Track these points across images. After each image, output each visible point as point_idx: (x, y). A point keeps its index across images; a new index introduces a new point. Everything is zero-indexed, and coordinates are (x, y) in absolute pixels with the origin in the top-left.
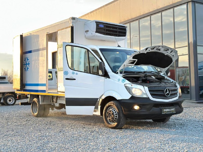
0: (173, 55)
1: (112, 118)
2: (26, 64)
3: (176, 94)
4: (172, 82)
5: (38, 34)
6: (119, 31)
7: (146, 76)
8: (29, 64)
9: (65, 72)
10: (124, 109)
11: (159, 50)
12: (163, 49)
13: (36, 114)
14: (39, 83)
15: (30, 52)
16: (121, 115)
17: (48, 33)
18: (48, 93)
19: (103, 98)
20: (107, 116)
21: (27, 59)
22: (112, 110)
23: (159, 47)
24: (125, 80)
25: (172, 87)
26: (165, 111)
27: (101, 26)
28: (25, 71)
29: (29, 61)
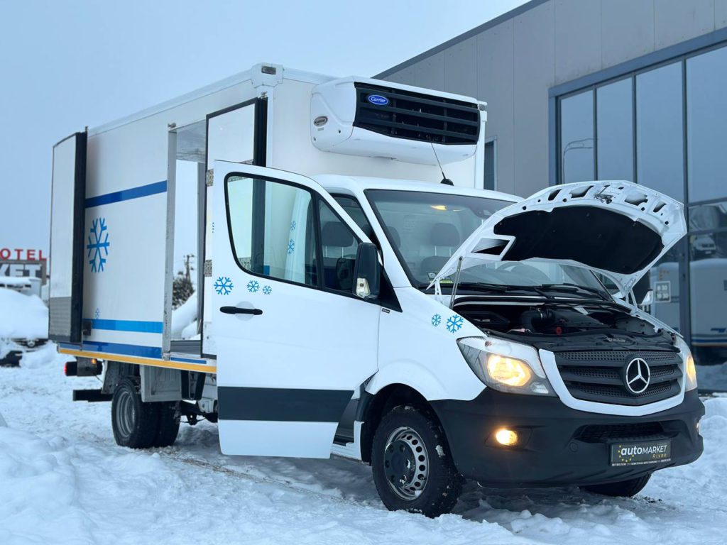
0: (667, 223)
2: (98, 245)
4: (659, 331)
6: (449, 123)
7: (549, 305)
8: (108, 244)
9: (220, 283)
11: (608, 199)
12: (624, 197)
18: (169, 359)
19: (374, 393)
21: (102, 225)
24: (460, 320)
25: (658, 353)
26: (627, 457)
27: (375, 100)
28: (92, 270)
29: (107, 235)
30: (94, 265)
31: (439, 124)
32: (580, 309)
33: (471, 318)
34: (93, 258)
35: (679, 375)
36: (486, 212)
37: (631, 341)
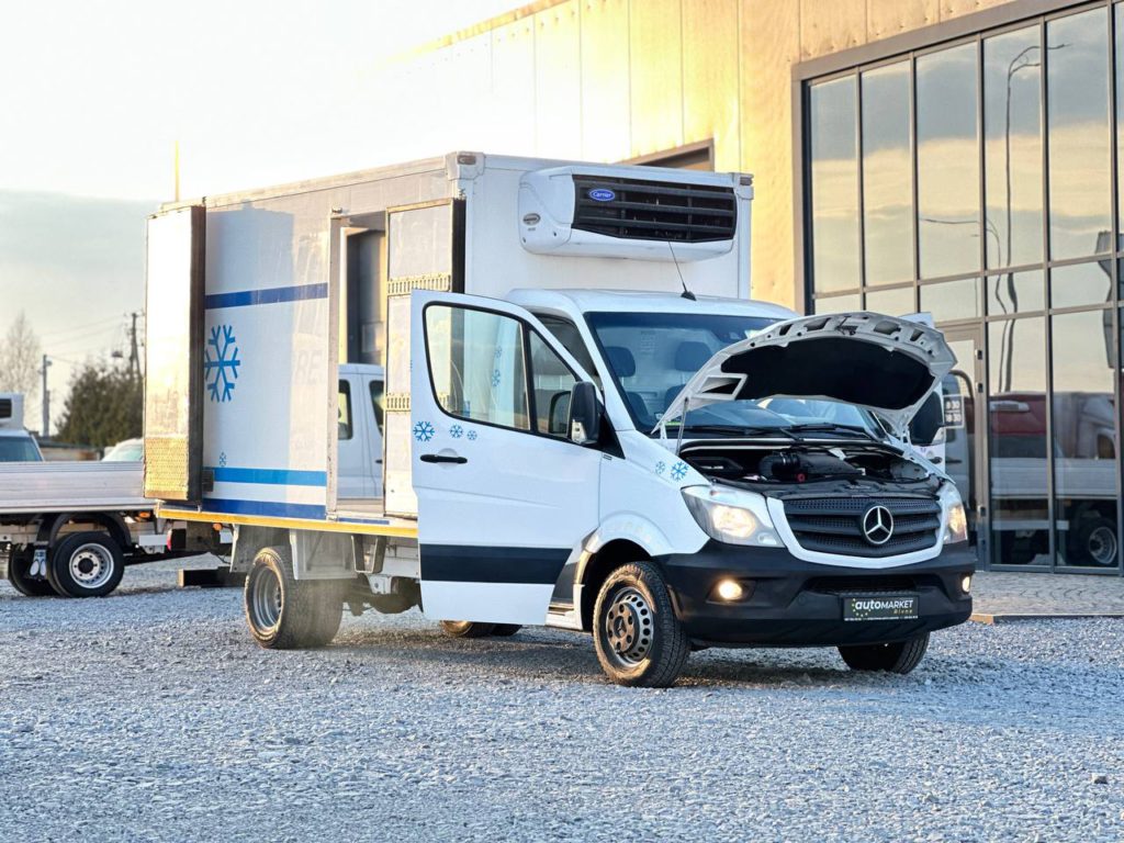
0: (930, 352)
1: (629, 637)
2: (222, 364)
3: (932, 532)
4: (930, 476)
5: (288, 212)
6: (694, 215)
7: (798, 448)
8: (238, 363)
9: (419, 428)
10: (677, 597)
11: (852, 329)
12: (873, 326)
13: (271, 631)
14: (292, 467)
15: (243, 299)
16: (667, 626)
17: (340, 212)
18: (336, 520)
19: (594, 551)
20: (610, 632)
21: (227, 336)
22: (629, 601)
23: (849, 320)
24: (685, 468)
25: (904, 501)
26: (863, 611)
27: (598, 195)
28: (212, 399)
29: (236, 350)
30: (216, 391)
31: (682, 217)
32: (837, 452)
33: (698, 466)
34: (214, 381)
35: (936, 524)
36: (733, 336)
37: (877, 488)
